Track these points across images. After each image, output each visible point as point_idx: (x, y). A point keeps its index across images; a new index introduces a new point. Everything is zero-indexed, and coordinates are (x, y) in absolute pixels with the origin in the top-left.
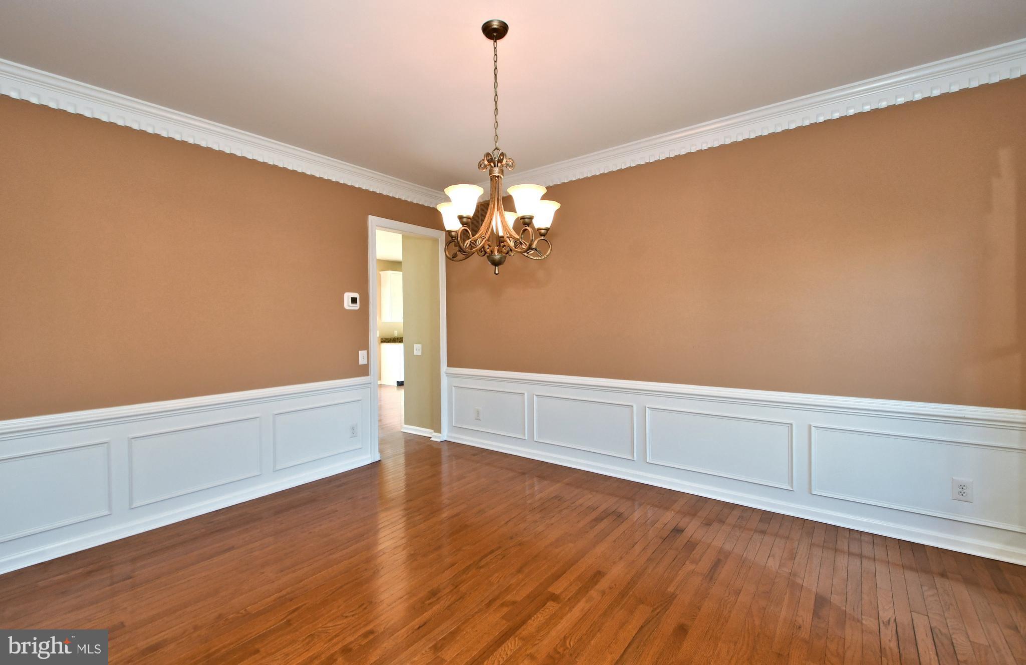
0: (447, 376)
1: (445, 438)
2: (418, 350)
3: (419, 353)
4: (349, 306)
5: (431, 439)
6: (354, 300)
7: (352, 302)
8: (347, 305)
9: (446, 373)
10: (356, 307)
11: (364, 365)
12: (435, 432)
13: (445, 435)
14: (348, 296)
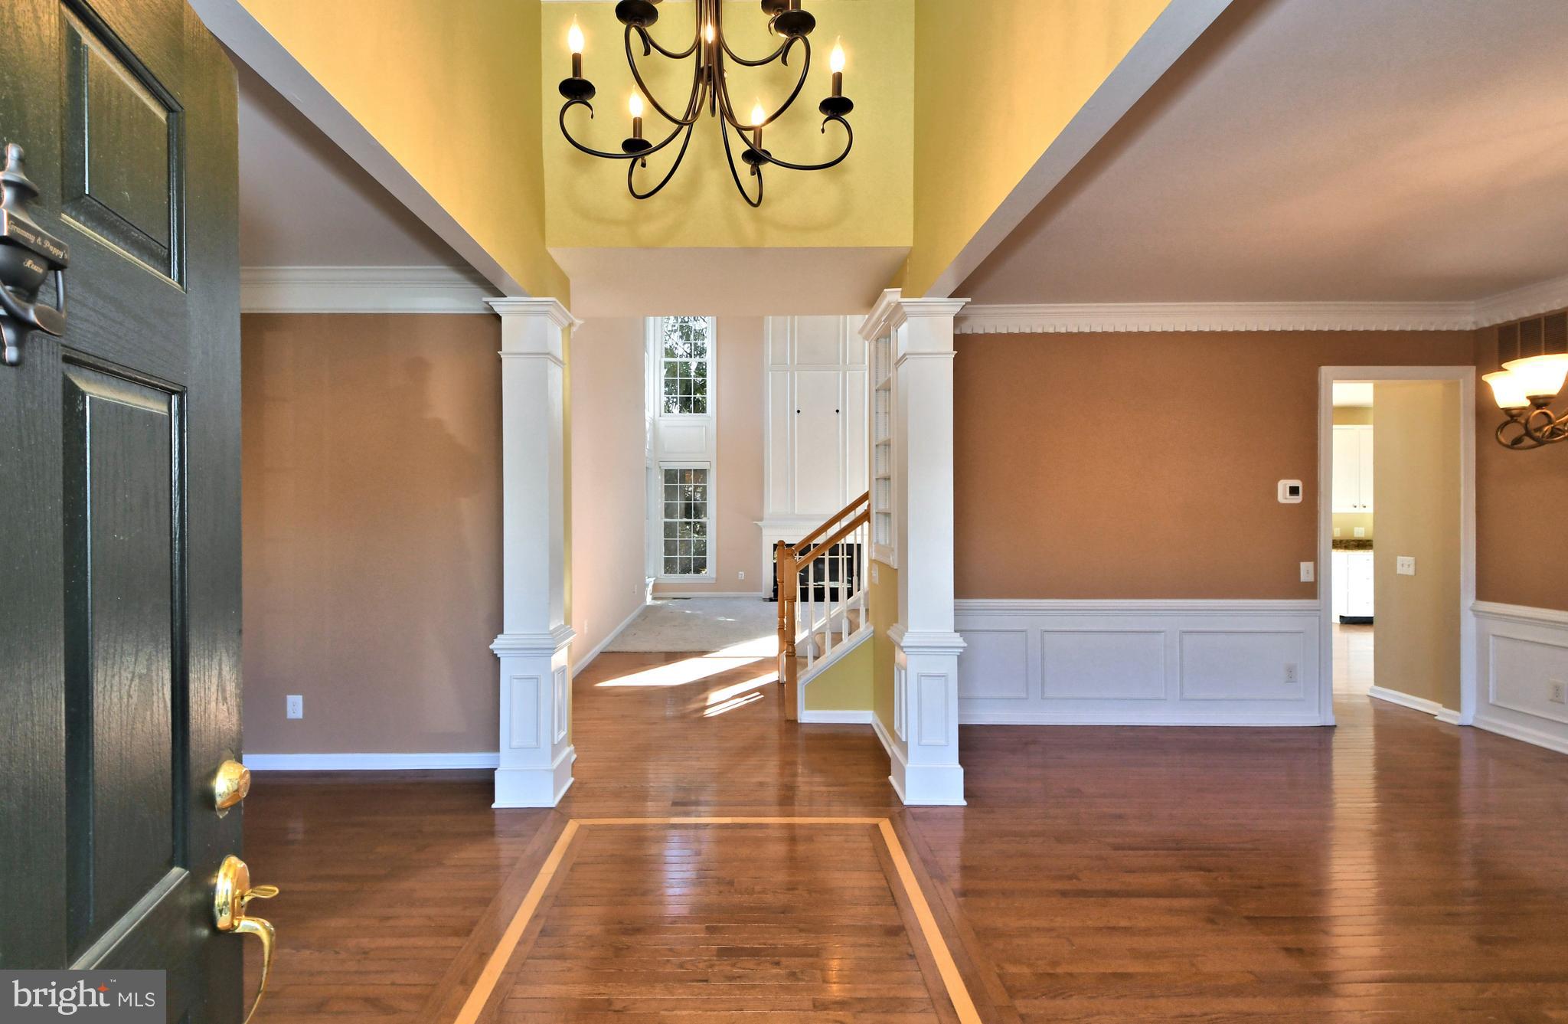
0: (1474, 614)
1: (1470, 722)
2: (1405, 565)
3: (1411, 571)
4: (1286, 499)
5: (1436, 717)
6: (1294, 491)
7: (1290, 493)
8: (1283, 496)
9: (1473, 611)
10: (1297, 500)
11: (1310, 582)
12: (1443, 707)
13: (1468, 714)
14: (1283, 486)
